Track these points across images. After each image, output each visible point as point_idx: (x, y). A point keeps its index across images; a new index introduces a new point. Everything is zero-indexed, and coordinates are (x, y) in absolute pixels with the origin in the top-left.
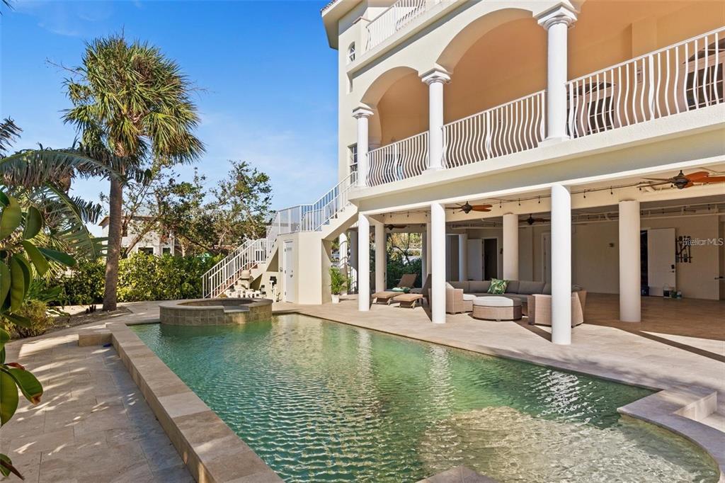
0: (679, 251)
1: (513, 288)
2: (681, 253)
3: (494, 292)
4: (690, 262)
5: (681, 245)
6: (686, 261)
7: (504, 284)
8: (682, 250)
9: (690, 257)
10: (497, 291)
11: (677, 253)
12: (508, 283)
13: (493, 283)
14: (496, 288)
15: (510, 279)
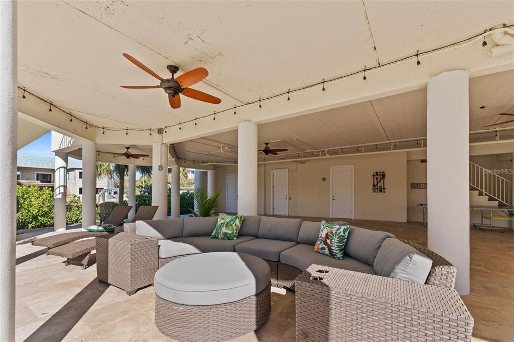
0: (376, 184)
1: (250, 228)
2: (377, 185)
3: (221, 236)
4: (384, 192)
5: (377, 179)
6: (381, 191)
7: (237, 222)
8: (378, 183)
9: (384, 189)
10: (225, 234)
11: (374, 186)
12: (244, 221)
13: (220, 221)
14: (224, 230)
15: (245, 214)
